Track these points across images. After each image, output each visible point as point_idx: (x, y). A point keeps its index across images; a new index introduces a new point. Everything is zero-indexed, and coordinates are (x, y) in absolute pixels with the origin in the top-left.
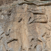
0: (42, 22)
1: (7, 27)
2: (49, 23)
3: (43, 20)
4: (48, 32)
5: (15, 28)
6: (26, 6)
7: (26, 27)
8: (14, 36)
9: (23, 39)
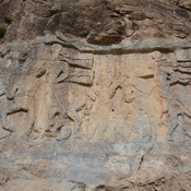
0: (81, 84)
1: (12, 84)
2: (94, 87)
3: (84, 80)
4: (89, 103)
5: (28, 88)
6: (58, 49)
7: (48, 89)
8: (22, 102)
9: (39, 111)
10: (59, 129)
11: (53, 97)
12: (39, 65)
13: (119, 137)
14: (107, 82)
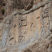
6: (18, 16)
8: (12, 36)
9: (16, 37)
10: (21, 40)
11: (19, 32)
12: (14, 23)
13: (32, 37)
14: (30, 23)
